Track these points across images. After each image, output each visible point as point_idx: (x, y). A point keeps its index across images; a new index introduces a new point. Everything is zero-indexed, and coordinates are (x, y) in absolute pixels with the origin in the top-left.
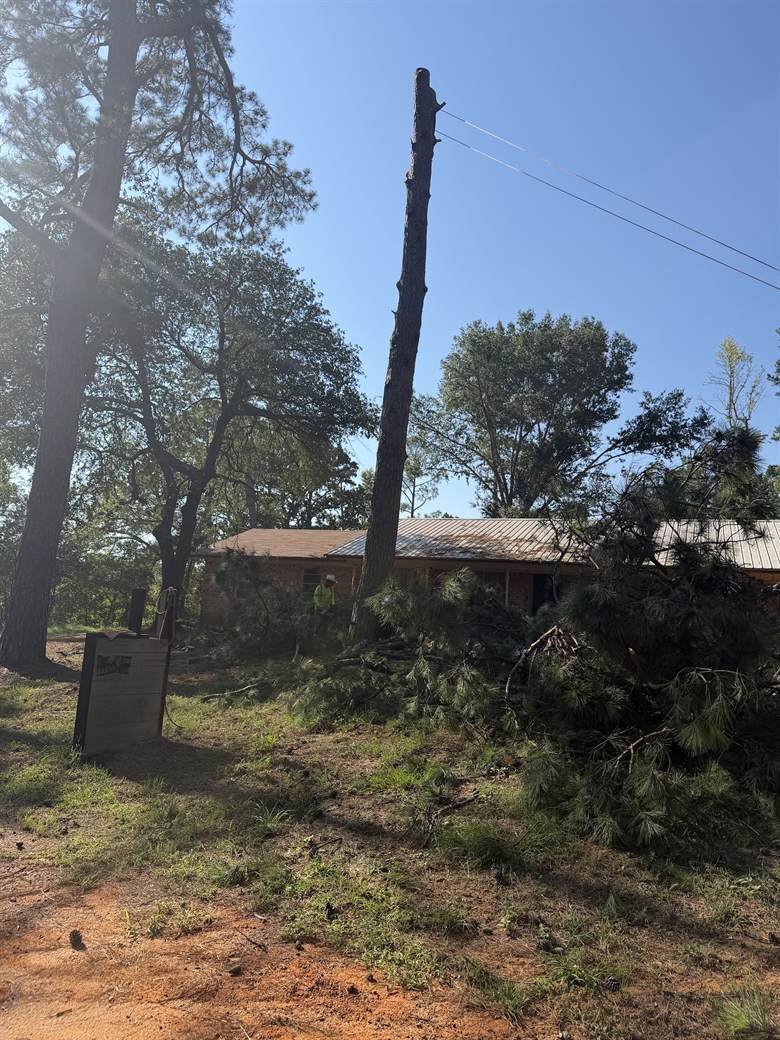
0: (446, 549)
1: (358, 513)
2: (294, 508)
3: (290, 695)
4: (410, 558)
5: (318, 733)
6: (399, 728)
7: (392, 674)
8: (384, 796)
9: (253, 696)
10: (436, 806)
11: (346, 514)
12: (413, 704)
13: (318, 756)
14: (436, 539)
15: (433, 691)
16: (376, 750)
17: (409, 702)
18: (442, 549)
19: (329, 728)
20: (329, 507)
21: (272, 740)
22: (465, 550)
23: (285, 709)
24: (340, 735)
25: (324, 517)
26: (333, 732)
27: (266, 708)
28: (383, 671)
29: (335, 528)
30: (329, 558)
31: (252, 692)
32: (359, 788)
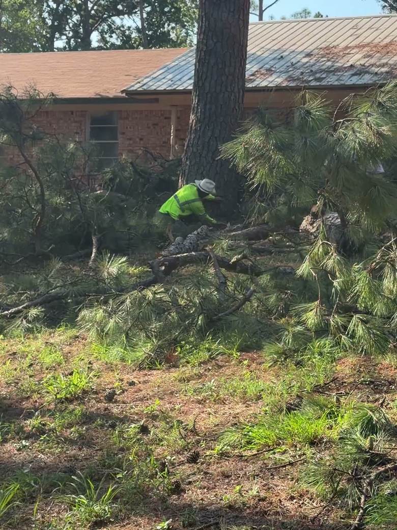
0: (329, 71)
1: (170, 20)
2: (60, 18)
3: (100, 314)
4: (266, 89)
5: (150, 369)
6: (286, 355)
7: (259, 274)
8: (277, 456)
9: (36, 319)
10: (365, 468)
11: (148, 22)
12: (311, 314)
13: (158, 402)
14: (309, 55)
15: (344, 292)
16: (252, 391)
17: (306, 311)
18: (321, 71)
19: (168, 361)
20: (119, 13)
21: (80, 381)
22: (361, 71)
23: (92, 334)
24: (188, 371)
25: (111, 31)
26: (176, 366)
27: (61, 335)
28: (244, 270)
29: (132, 47)
30: (132, 96)
31: (34, 312)
32: (234, 447)
